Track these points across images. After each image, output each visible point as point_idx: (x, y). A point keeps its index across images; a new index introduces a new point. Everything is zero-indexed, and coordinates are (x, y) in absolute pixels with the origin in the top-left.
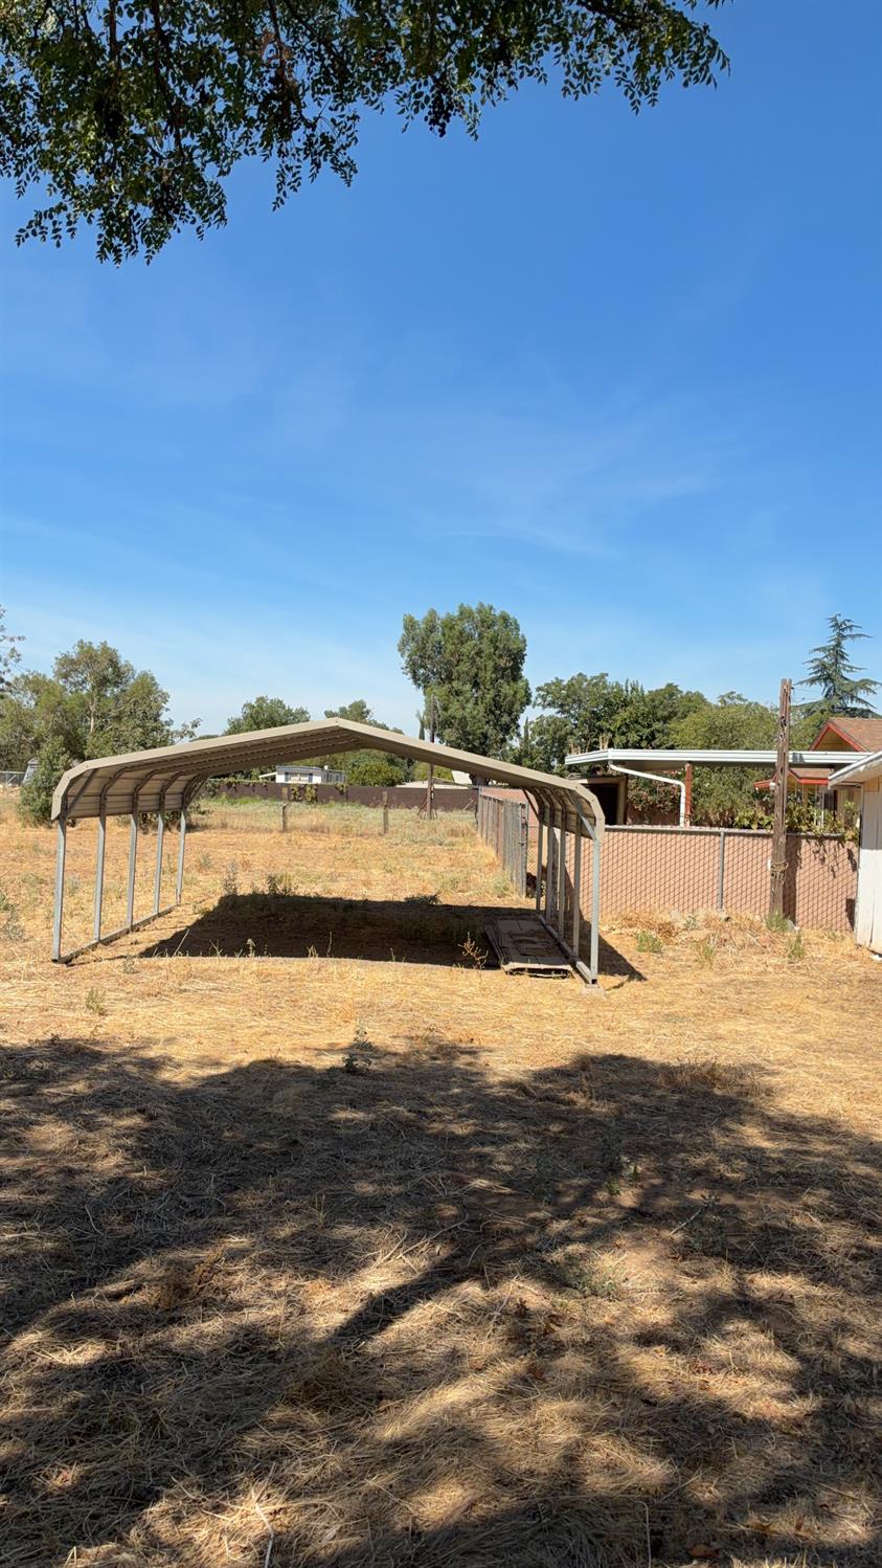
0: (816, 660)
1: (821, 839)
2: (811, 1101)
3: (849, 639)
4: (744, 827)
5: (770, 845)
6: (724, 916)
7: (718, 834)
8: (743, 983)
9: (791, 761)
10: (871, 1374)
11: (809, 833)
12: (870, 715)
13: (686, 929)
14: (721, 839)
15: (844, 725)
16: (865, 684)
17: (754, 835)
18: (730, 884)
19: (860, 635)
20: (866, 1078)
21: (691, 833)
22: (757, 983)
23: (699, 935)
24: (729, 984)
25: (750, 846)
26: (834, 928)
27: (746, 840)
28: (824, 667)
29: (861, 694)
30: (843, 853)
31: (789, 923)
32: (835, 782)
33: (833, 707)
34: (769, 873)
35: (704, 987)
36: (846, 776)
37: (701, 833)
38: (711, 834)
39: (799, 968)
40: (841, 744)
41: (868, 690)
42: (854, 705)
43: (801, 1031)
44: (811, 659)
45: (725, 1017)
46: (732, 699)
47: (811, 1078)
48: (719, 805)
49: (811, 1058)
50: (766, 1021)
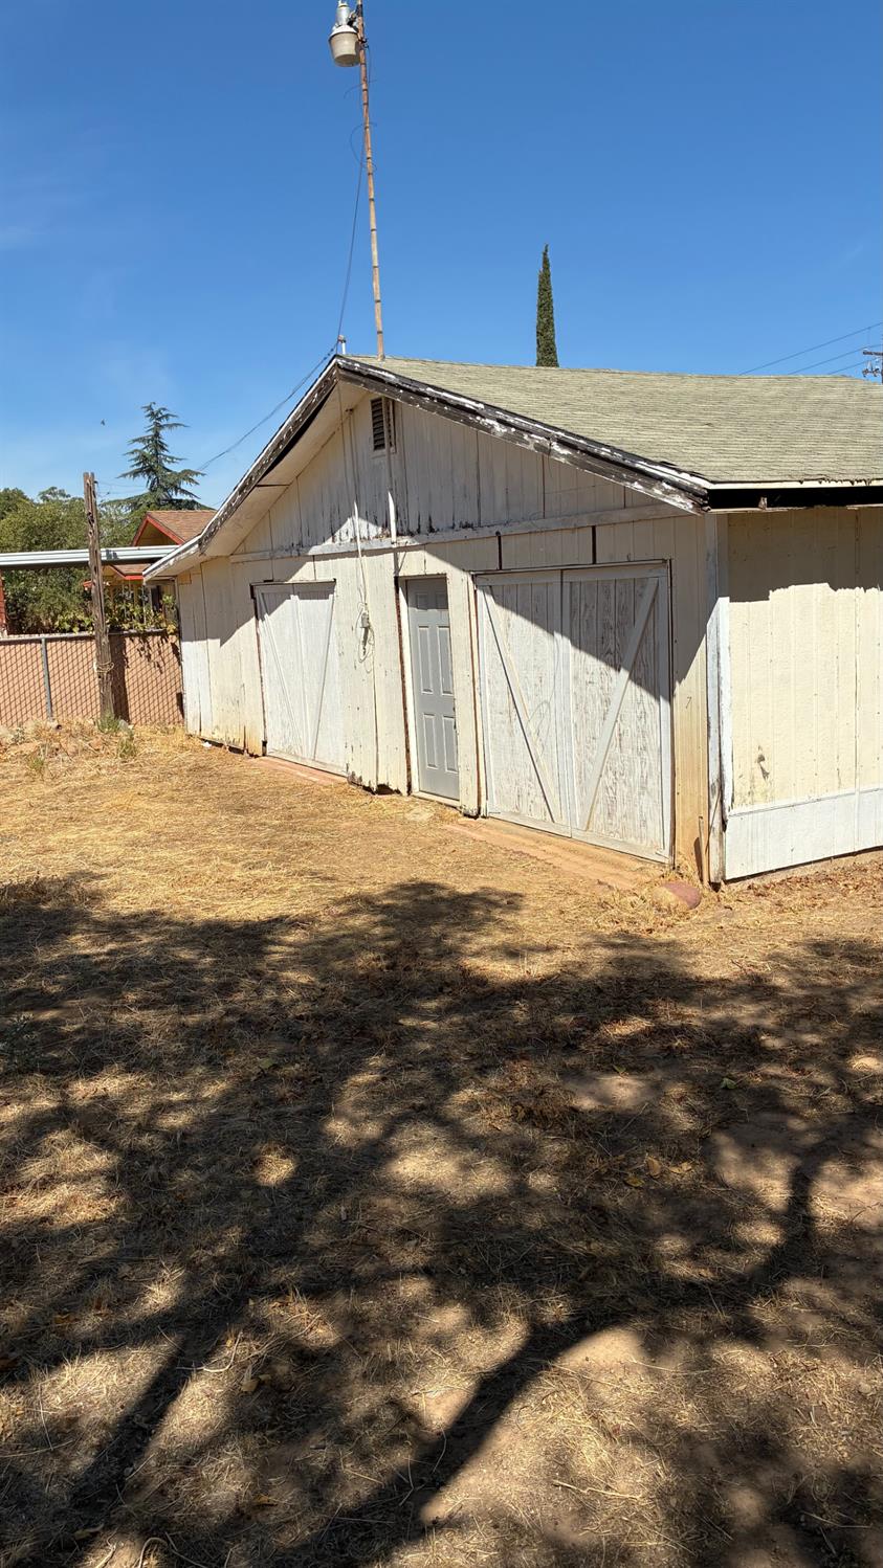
0: (136, 451)
1: (144, 636)
2: (136, 895)
3: (167, 429)
4: (64, 631)
5: (94, 647)
6: (55, 724)
7: (39, 641)
8: (75, 789)
9: (104, 558)
10: (175, 1141)
11: (132, 631)
12: (196, 506)
13: (15, 744)
14: (43, 645)
15: (164, 518)
16: (187, 475)
17: (77, 639)
18: (58, 691)
19: (176, 425)
20: (191, 862)
21: (10, 643)
22: (88, 788)
23: (28, 748)
24: (60, 793)
25: (74, 649)
26: (167, 721)
27: (69, 644)
28: (144, 458)
29: (185, 485)
30: (167, 648)
31: (122, 722)
32: (149, 577)
33: (159, 500)
34: (96, 676)
35: (34, 802)
36: (158, 571)
37: (21, 642)
38: (31, 641)
39: (132, 766)
40: (161, 538)
41: (191, 480)
42: (179, 496)
43: (132, 828)
44: (131, 450)
45: (55, 829)
46: (55, 494)
47: (138, 873)
48: (49, 609)
49: (141, 855)
50: (97, 825)
